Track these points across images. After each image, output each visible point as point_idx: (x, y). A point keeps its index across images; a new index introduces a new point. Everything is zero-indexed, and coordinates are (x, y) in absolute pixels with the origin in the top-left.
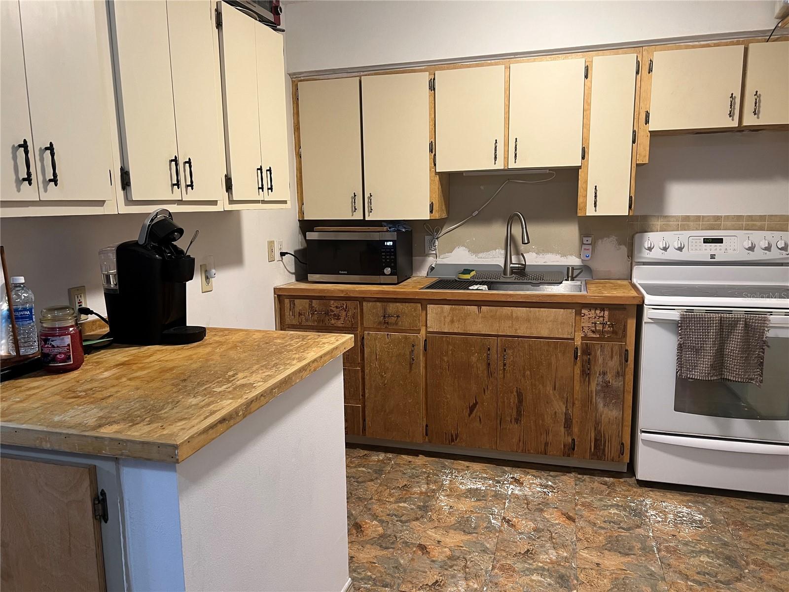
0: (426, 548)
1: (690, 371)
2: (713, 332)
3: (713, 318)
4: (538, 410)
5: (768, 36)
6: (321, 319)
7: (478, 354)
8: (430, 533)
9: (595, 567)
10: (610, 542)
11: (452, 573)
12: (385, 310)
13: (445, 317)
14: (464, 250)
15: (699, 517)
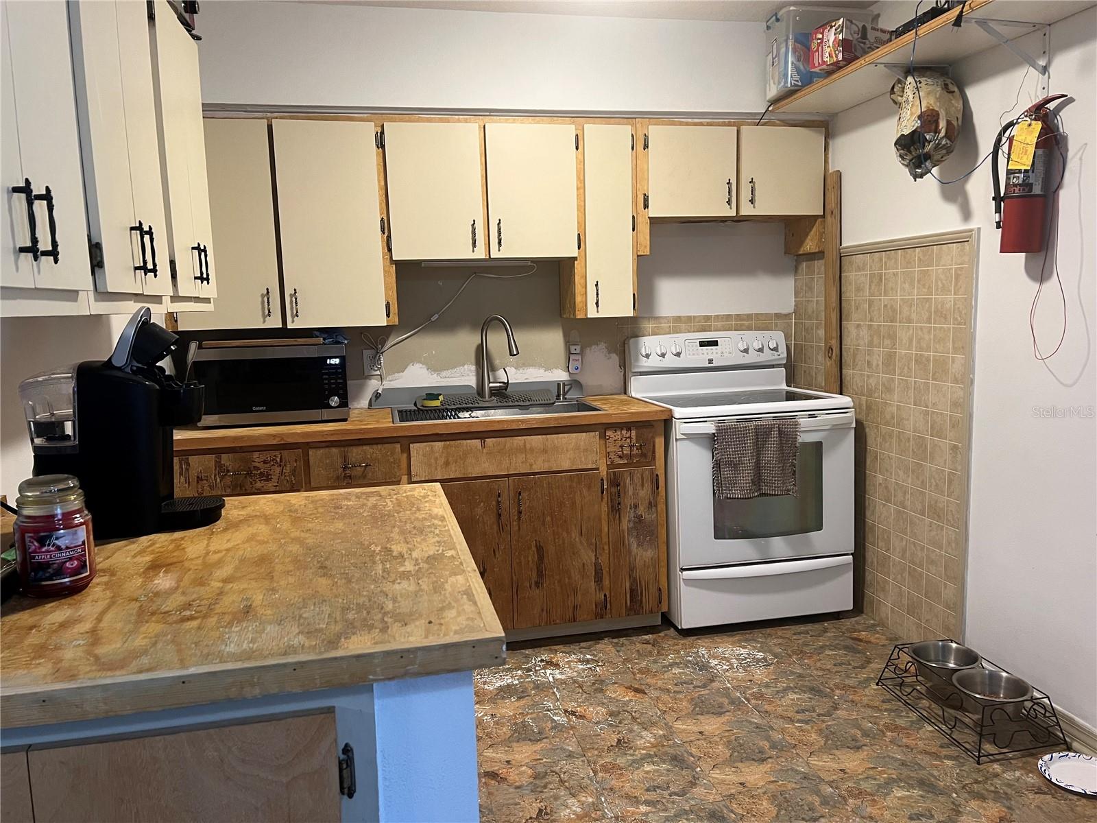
0: (497, 774)
1: (730, 490)
2: (750, 443)
3: (749, 427)
4: (563, 565)
5: (759, 120)
6: (239, 483)
7: (484, 505)
8: (488, 754)
9: (700, 736)
10: (696, 705)
11: (552, 794)
12: (345, 458)
13: (436, 459)
14: (421, 368)
15: (760, 655)
